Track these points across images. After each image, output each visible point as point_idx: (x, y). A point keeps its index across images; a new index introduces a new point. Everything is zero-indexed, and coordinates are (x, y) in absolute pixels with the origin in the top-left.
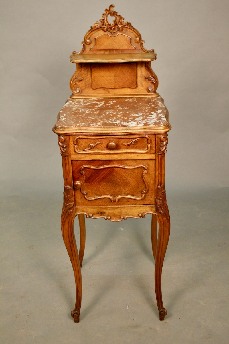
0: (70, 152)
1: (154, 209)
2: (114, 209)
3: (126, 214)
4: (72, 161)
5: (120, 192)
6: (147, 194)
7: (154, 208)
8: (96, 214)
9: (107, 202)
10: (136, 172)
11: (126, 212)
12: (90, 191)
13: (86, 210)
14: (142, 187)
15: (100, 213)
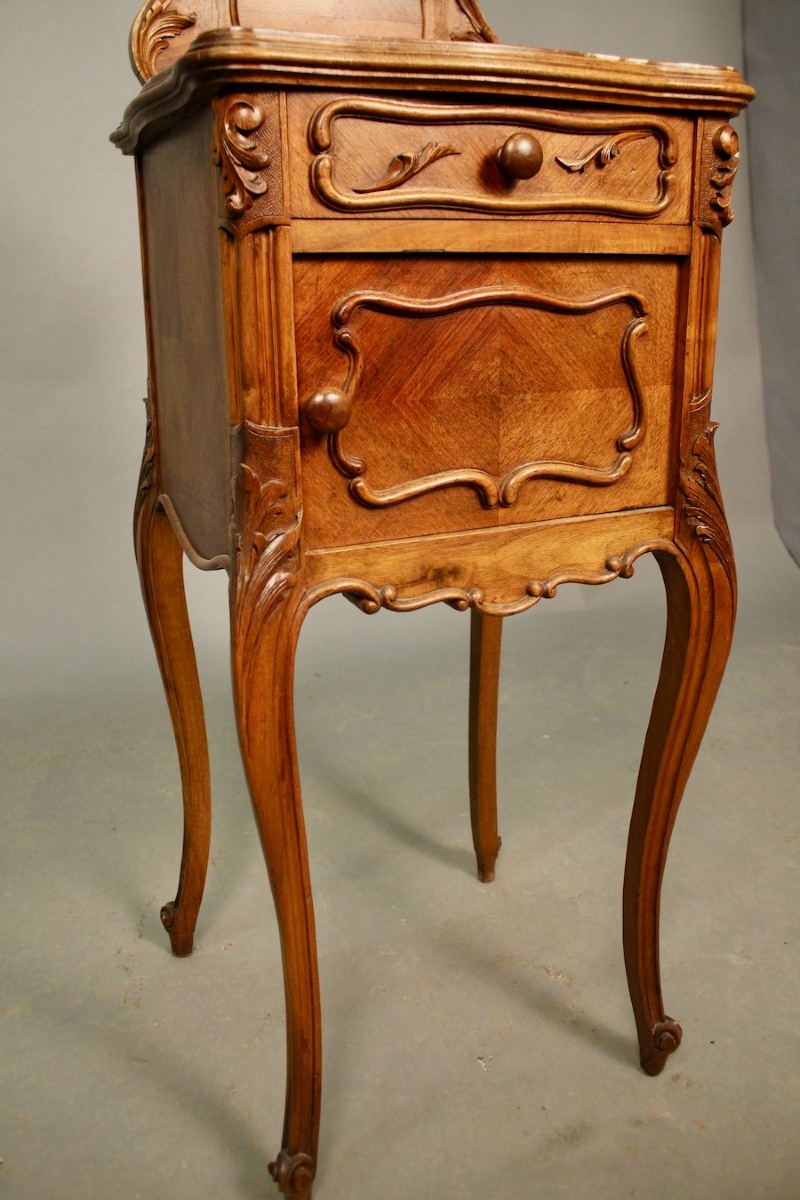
0: (287, 197)
1: (668, 529)
2: (501, 546)
3: (551, 565)
4: (298, 257)
5: (523, 447)
6: (638, 454)
7: (670, 519)
8: (414, 583)
9: (459, 513)
10: (601, 332)
11: (554, 557)
12: (382, 452)
13: (364, 569)
14: (620, 412)
15: (430, 575)
